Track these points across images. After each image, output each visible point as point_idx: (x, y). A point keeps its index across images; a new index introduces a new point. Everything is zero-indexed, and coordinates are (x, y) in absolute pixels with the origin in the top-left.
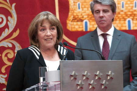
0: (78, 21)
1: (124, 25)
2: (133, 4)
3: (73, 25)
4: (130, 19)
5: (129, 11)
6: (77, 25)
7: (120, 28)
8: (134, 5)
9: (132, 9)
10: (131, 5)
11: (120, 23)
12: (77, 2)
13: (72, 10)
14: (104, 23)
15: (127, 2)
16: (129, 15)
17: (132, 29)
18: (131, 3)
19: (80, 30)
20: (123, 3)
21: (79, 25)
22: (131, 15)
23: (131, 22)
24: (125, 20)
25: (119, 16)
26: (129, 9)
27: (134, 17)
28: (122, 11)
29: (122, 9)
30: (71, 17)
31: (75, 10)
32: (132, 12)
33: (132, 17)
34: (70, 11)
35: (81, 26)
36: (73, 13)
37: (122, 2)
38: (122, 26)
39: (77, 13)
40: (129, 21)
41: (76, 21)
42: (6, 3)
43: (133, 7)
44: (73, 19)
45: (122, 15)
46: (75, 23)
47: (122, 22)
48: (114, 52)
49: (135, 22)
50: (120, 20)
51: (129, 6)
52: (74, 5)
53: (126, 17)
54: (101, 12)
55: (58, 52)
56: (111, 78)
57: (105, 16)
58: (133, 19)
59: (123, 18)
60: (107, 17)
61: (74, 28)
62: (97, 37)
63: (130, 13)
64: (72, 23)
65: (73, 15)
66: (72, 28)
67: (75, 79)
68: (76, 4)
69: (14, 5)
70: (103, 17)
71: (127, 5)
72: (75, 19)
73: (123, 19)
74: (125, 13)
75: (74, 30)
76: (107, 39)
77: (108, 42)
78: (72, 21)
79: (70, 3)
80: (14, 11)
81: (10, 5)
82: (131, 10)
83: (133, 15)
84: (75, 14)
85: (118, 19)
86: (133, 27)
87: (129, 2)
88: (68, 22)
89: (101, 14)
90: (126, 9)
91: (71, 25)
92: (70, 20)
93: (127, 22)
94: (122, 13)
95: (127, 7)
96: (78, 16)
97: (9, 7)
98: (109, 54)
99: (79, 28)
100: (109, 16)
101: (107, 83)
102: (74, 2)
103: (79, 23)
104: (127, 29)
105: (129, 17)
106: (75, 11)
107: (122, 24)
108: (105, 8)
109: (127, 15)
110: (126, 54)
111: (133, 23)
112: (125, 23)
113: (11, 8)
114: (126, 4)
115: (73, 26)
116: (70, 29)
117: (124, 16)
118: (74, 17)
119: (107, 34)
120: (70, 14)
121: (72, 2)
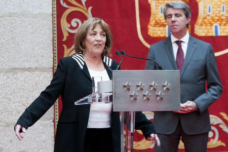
0: (160, 26)
1: (211, 31)
2: (220, 8)
3: (155, 30)
4: (217, 24)
5: (216, 16)
6: (159, 30)
7: (206, 34)
8: (222, 9)
9: (219, 13)
10: (219, 9)
11: (206, 29)
12: (159, 6)
13: (154, 15)
14: (176, 28)
15: (214, 6)
16: (216, 20)
17: (219, 35)
18: (219, 7)
19: (162, 35)
20: (210, 7)
21: (161, 31)
22: (218, 20)
23: (219, 27)
24: (212, 25)
25: (206, 20)
26: (217, 14)
27: (221, 22)
28: (209, 15)
29: (208, 13)
30: (152, 22)
31: (157, 14)
32: (220, 17)
33: (219, 22)
34: (152, 16)
35: (163, 32)
36: (155, 17)
37: (209, 5)
38: (209, 32)
39: (159, 18)
40: (216, 27)
41: (158, 25)
42: (81, 6)
43: (220, 11)
44: (155, 24)
45: (208, 20)
46: (157, 28)
47: (209, 27)
48: (188, 61)
49: (223, 27)
50: (206, 26)
51: (216, 10)
52: (156, 9)
53: (213, 22)
54: (173, 16)
55: (103, 62)
56: (168, 89)
57: (177, 21)
58: (220, 25)
59: (210, 23)
60: (180, 21)
61: (156, 33)
62: (171, 44)
63: (217, 18)
64: (154, 28)
65: (155, 20)
66: (153, 33)
67: (129, 89)
68: (158, 7)
69: (90, 8)
70: (175, 21)
71: (214, 10)
72: (157, 24)
73: (210, 25)
74: (212, 17)
75: (155, 36)
76: (181, 46)
77: (182, 50)
78: (154, 26)
79: (152, 6)
80: (90, 14)
81: (86, 9)
82: (218, 15)
83: (220, 20)
84: (157, 19)
85: (204, 25)
86: (221, 33)
87: (216, 6)
88: (149, 27)
89: (174, 18)
90: (213, 13)
91: (153, 30)
92: (151, 25)
93: (214, 27)
94: (208, 18)
95: (214, 11)
96: (160, 20)
97: (85, 10)
98: (183, 62)
99: (162, 33)
100: (182, 20)
101: (163, 94)
102: (156, 6)
103: (162, 28)
104: (214, 35)
105: (216, 22)
106: (157, 16)
107: (209, 29)
108: (178, 12)
109: (214, 20)
110: (201, 63)
111: (220, 28)
112: (211, 29)
113: (87, 12)
114: (213, 8)
115: (155, 32)
116: (151, 35)
117: (211, 20)
118: (155, 22)
119: (182, 42)
120: (151, 18)
121: (154, 5)
